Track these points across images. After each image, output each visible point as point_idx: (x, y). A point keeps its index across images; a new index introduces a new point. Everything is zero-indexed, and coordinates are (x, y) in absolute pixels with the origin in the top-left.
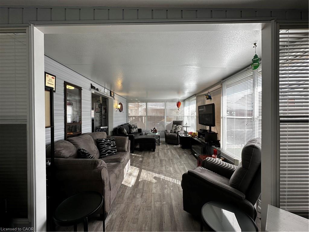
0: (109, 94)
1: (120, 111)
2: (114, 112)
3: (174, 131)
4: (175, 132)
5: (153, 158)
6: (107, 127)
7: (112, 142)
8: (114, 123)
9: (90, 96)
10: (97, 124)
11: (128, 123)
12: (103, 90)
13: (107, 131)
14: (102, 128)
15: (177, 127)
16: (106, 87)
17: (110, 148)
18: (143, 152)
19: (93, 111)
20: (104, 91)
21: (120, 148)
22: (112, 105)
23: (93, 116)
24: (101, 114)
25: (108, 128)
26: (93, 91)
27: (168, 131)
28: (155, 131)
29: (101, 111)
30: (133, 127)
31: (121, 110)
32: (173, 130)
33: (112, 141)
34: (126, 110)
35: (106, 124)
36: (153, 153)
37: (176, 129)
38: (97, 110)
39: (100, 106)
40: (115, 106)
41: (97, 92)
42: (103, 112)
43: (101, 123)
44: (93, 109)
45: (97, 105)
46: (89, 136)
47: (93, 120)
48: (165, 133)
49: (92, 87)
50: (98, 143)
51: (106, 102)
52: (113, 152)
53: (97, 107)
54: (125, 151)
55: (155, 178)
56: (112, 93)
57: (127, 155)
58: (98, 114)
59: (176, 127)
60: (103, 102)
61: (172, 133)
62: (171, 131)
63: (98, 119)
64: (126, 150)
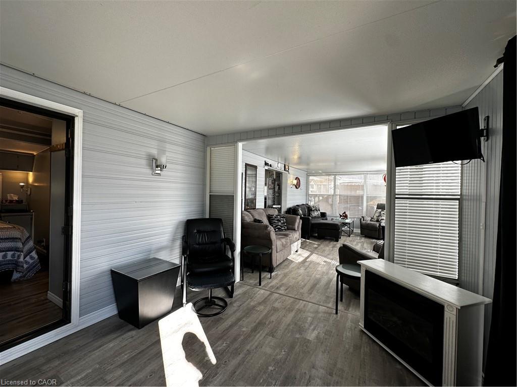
0: (283, 169)
1: (297, 188)
2: (288, 189)
3: (376, 219)
4: (378, 221)
5: (332, 247)
6: (280, 206)
7: (282, 219)
8: (288, 202)
9: (264, 173)
10: (269, 202)
11: (308, 204)
12: (276, 165)
13: (280, 210)
14: (274, 206)
15: (382, 212)
16: (280, 161)
17: (280, 224)
18: (321, 241)
19: (266, 188)
20: (278, 166)
21: (291, 226)
22: (287, 180)
23: (266, 194)
24: (274, 191)
25: (281, 208)
26: (267, 168)
27: (365, 219)
28: (346, 217)
29: (274, 188)
30: (313, 209)
31: (297, 186)
32: (375, 217)
33: (282, 217)
34: (305, 186)
35: (279, 203)
36: (335, 243)
37: (380, 216)
38: (270, 186)
39: (274, 181)
40: (289, 182)
41: (270, 168)
42: (277, 188)
43: (274, 201)
44: (266, 184)
45: (270, 181)
46: (262, 211)
47: (265, 199)
48: (361, 220)
49: (266, 164)
50: (270, 218)
51: (280, 177)
52: (283, 228)
53: (270, 183)
54: (294, 230)
55: (325, 262)
56: (287, 167)
57: (297, 234)
58: (271, 191)
59: (380, 213)
60: (277, 177)
61: (373, 221)
62: (372, 218)
63: (271, 196)
64: (296, 229)
